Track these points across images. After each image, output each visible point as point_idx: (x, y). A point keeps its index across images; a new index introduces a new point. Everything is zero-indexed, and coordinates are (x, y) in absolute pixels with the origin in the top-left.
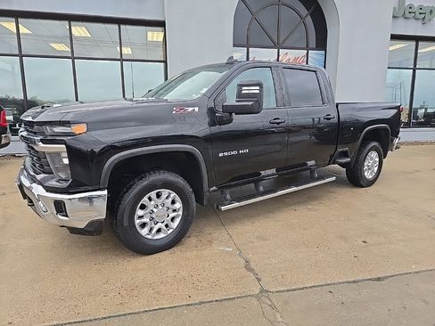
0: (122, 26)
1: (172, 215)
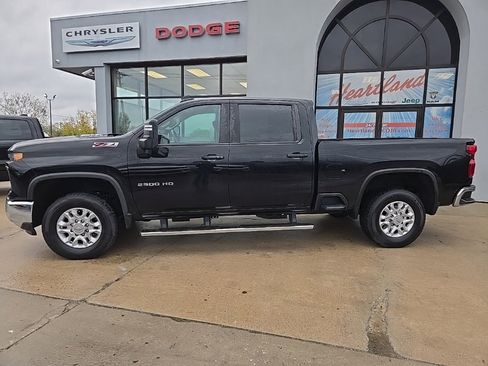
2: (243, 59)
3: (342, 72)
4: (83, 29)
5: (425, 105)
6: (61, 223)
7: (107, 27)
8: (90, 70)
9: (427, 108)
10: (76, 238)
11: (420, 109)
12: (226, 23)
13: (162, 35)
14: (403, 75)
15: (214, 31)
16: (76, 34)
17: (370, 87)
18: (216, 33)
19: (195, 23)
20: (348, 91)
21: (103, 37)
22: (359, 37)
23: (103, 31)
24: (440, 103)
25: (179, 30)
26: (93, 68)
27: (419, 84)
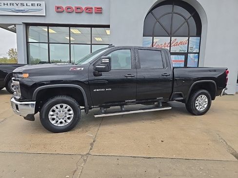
0: (92, 28)
1: (68, 116)
2: (108, 26)
3: (153, 36)
4: (9, 2)
5: (188, 53)
6: (51, 113)
7: (25, 3)
8: (13, 26)
9: (189, 54)
10: (59, 121)
11: (186, 55)
12: (95, 7)
13: (59, 10)
14: (179, 39)
15: (89, 10)
16: (4, 4)
17: (165, 44)
18: (90, 12)
19: (77, 6)
20: (156, 45)
21: (22, 8)
22: (161, 20)
23: (22, 5)
24: (194, 52)
25: (68, 8)
26: (15, 25)
27: (186, 44)
